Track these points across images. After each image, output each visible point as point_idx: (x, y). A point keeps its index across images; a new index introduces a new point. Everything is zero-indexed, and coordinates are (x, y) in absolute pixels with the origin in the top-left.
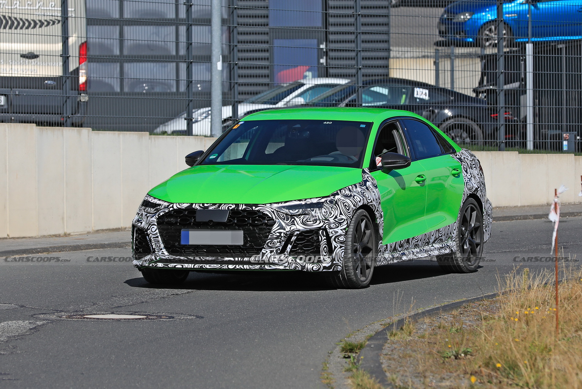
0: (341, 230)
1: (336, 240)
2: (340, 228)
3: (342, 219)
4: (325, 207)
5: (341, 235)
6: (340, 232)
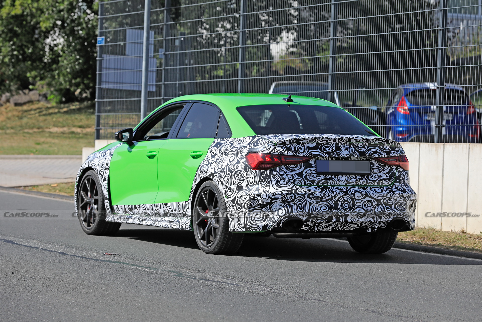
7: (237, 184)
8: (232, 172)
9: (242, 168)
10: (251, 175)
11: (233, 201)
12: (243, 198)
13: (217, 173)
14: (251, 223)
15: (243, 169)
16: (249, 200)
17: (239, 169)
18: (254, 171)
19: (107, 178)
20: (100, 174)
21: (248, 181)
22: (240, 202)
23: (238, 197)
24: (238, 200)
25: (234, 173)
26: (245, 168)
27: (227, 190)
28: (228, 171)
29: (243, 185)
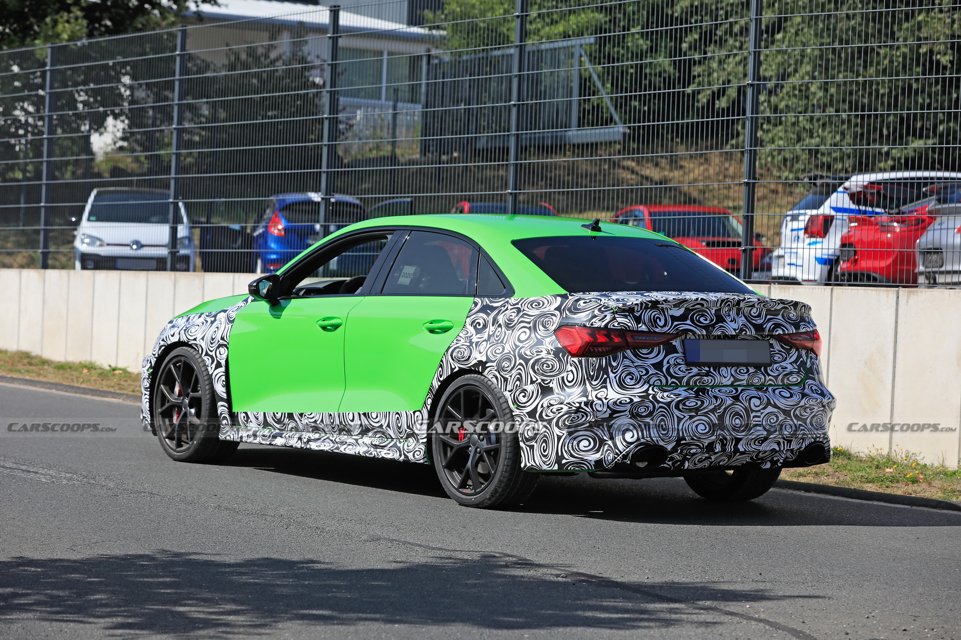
7: (540, 383)
8: (527, 361)
9: (549, 353)
10: (569, 368)
11: (532, 414)
12: (555, 408)
13: (494, 362)
15: (552, 356)
16: (567, 413)
17: (544, 354)
18: (576, 360)
21: (563, 378)
22: (547, 416)
23: (542, 406)
24: (541, 412)
25: (531, 362)
26: (556, 354)
27: (517, 393)
28: (518, 358)
29: (554, 385)
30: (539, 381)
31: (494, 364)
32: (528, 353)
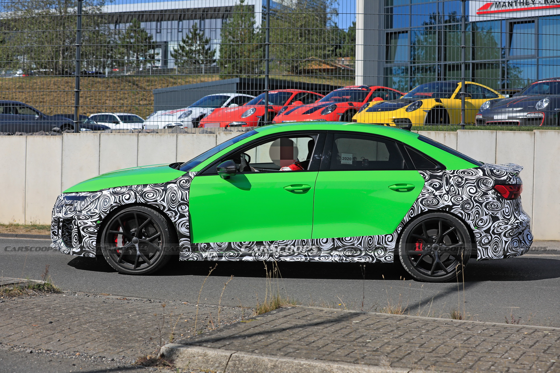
0: (91, 222)
1: (85, 230)
2: (90, 220)
3: (95, 213)
4: (86, 201)
5: (90, 227)
6: (90, 223)
7: (491, 215)
8: (481, 204)
9: (493, 199)
10: (506, 206)
11: (487, 231)
12: (502, 227)
14: (514, 251)
15: (496, 200)
16: (511, 229)
17: (491, 199)
18: (509, 201)
19: (187, 214)
20: (169, 210)
21: (503, 211)
22: (497, 231)
23: (494, 226)
24: (494, 230)
25: (484, 204)
26: (498, 199)
27: (477, 221)
28: (475, 203)
29: (499, 215)
30: (491, 213)
31: (459, 206)
32: (480, 199)
